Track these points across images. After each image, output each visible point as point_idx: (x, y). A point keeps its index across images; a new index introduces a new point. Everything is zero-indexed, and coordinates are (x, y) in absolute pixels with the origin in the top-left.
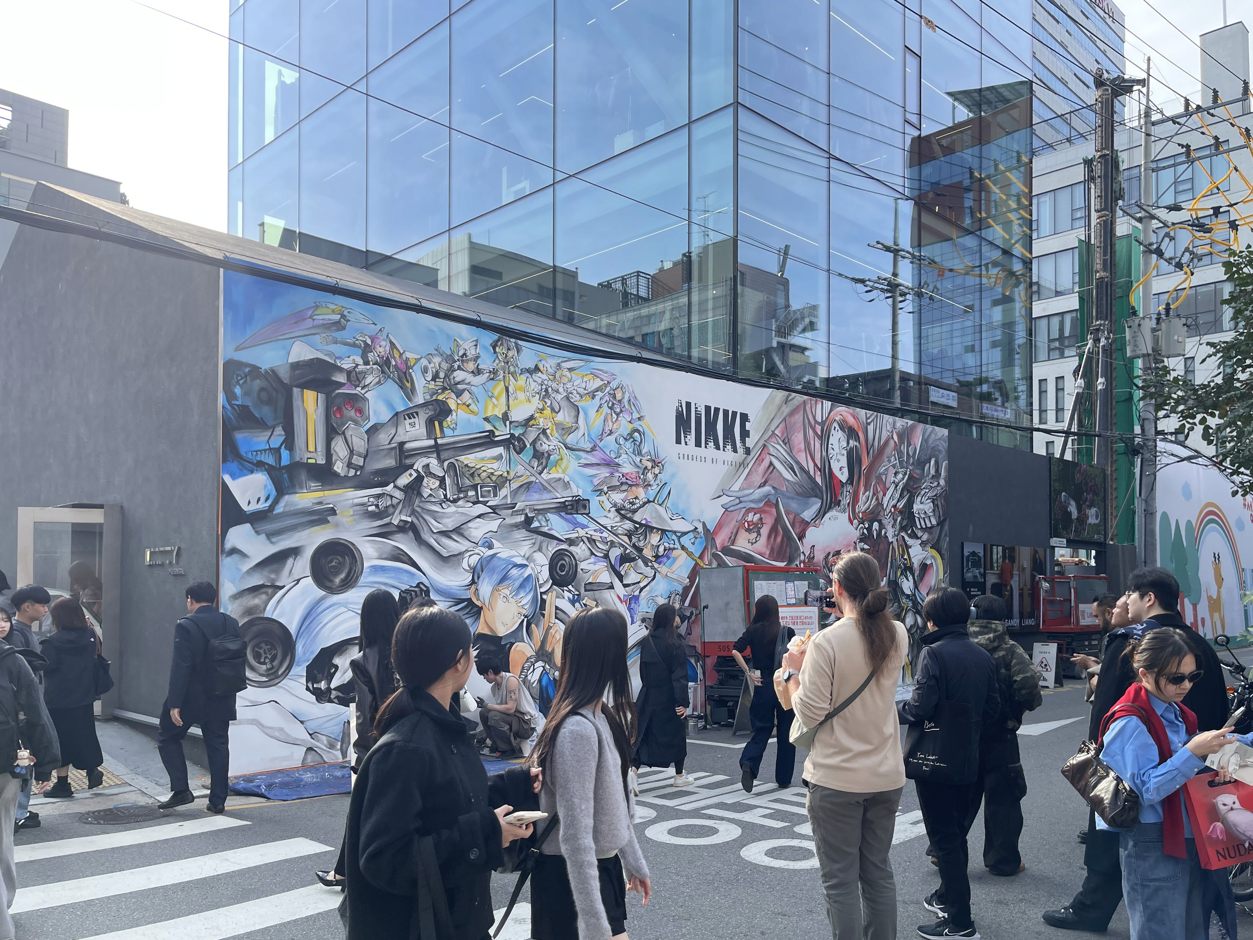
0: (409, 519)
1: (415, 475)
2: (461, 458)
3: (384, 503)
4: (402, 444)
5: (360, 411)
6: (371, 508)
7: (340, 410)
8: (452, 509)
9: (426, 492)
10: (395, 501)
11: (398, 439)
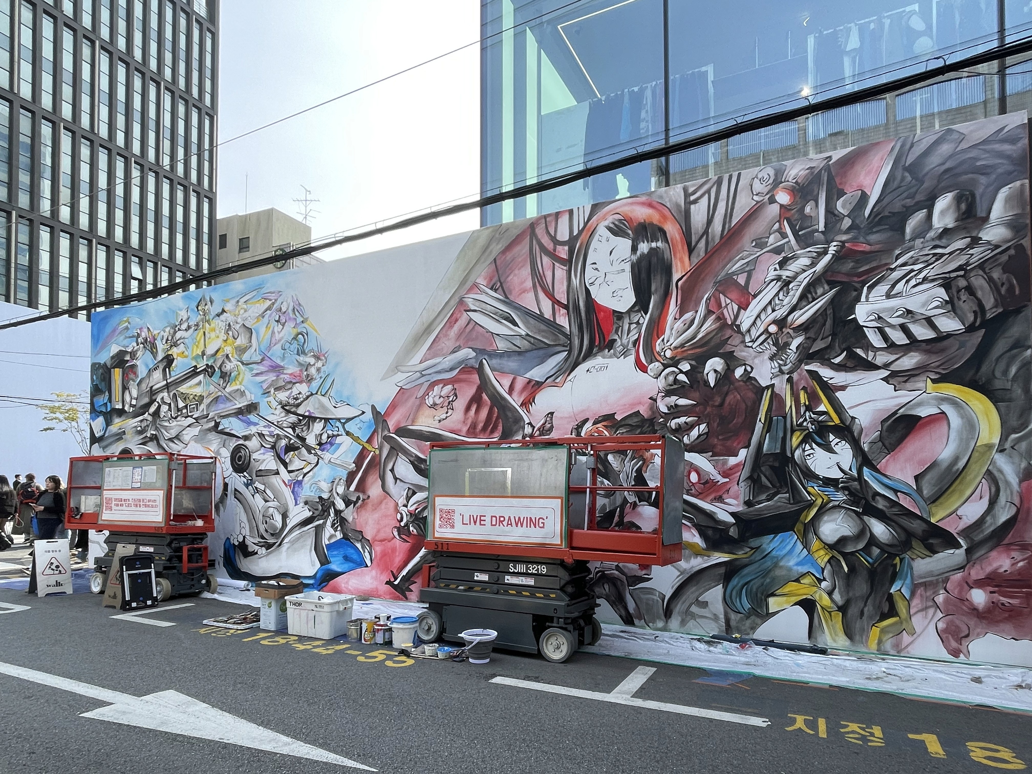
0: (154, 433)
1: (157, 405)
2: (178, 389)
3: (144, 424)
4: (152, 387)
5: (135, 373)
6: (139, 428)
7: (127, 375)
8: (174, 423)
9: (162, 414)
10: (149, 422)
11: (150, 385)
